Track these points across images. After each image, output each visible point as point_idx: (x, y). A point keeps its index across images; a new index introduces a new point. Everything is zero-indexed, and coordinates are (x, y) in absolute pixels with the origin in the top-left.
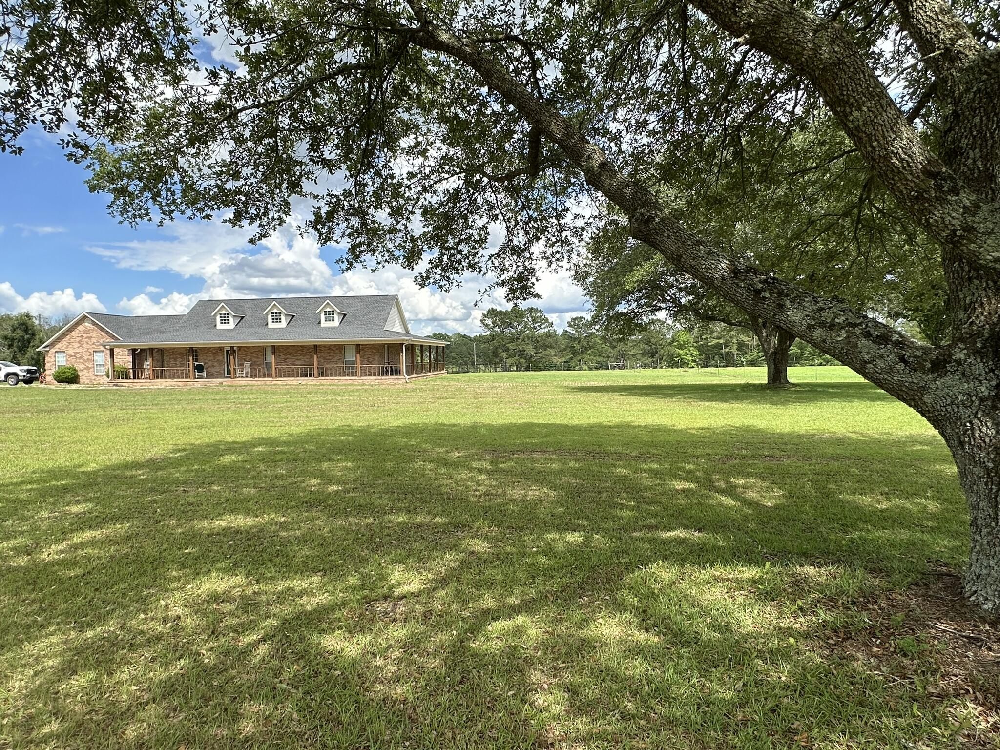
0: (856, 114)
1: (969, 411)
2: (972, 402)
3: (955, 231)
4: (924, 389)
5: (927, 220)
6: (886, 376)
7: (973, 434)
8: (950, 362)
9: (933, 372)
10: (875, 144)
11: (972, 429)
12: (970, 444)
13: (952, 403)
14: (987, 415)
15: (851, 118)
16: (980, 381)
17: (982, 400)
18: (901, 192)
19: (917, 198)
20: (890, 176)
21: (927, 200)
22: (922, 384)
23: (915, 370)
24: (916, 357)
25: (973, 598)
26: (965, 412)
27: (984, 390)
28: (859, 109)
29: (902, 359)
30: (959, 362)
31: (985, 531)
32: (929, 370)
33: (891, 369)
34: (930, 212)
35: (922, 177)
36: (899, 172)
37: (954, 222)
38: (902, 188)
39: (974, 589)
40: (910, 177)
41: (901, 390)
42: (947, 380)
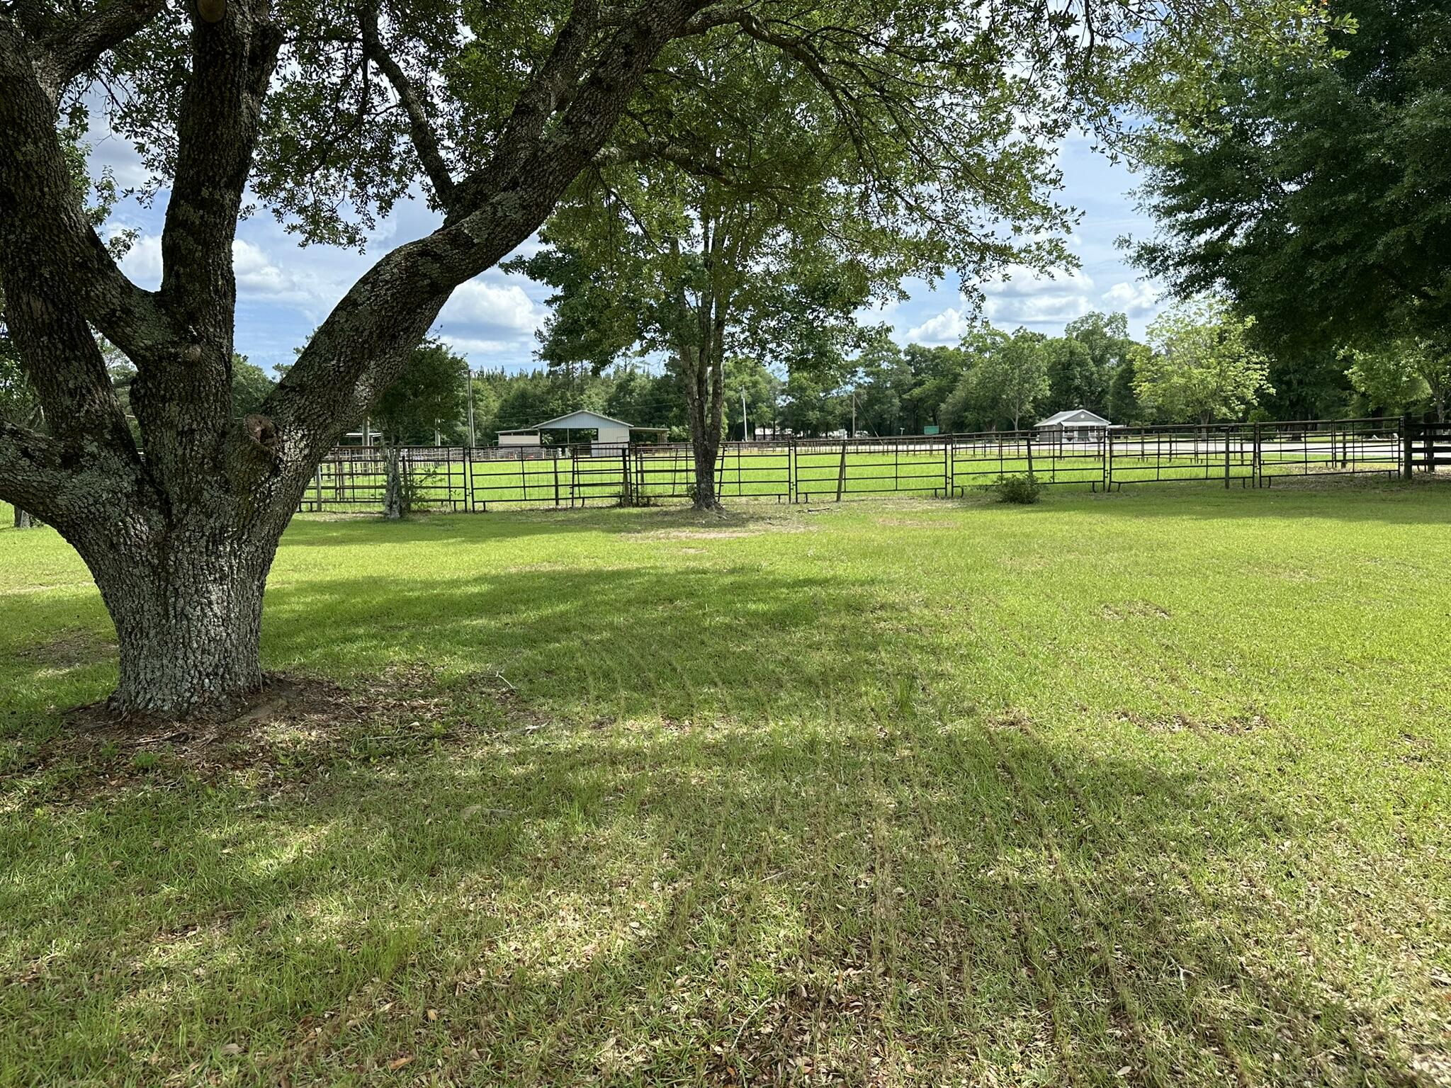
0: (30, 147)
1: (117, 510)
2: (119, 499)
3: (114, 311)
4: (56, 489)
5: (87, 293)
6: (6, 476)
7: (127, 532)
8: (82, 456)
9: (66, 468)
10: (46, 189)
11: (126, 527)
12: (126, 544)
13: (96, 502)
14: (137, 511)
15: (24, 149)
16: (121, 477)
17: (127, 496)
18: (64, 253)
19: (81, 265)
20: (55, 232)
21: (91, 270)
22: (56, 483)
23: (44, 467)
24: (40, 450)
25: (151, 705)
26: (113, 511)
27: (127, 486)
28: (35, 143)
29: (25, 453)
30: (92, 455)
31: (152, 633)
32: (60, 466)
33: (13, 465)
34: (92, 285)
35: (88, 244)
36: (66, 231)
37: (114, 301)
38: (67, 249)
39: (148, 696)
40: (76, 240)
41: (27, 492)
42: (86, 476)
